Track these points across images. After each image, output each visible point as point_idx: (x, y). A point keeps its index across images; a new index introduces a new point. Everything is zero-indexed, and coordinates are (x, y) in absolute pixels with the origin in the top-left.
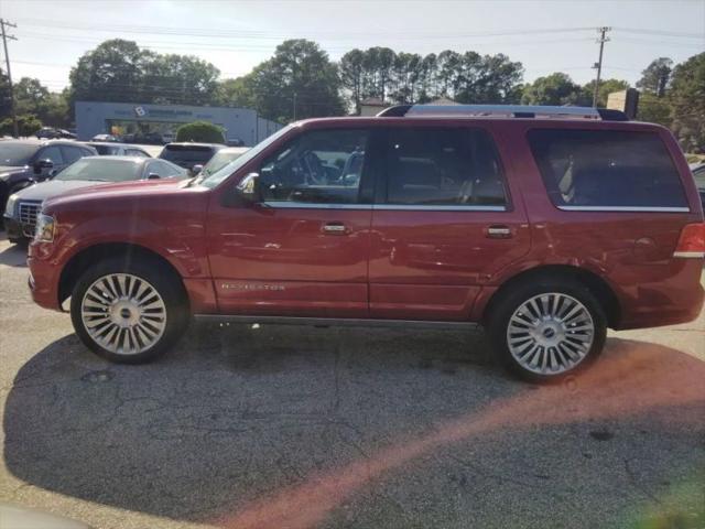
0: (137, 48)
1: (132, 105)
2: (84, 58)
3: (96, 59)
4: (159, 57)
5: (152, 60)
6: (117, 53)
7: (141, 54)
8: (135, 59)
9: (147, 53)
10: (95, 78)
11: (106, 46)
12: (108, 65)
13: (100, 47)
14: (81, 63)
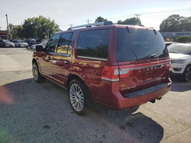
0: (179, 16)
1: (172, 32)
2: (164, 21)
3: (167, 21)
4: (186, 18)
5: (183, 19)
6: (173, 18)
7: (180, 18)
8: (178, 19)
9: (182, 17)
10: (166, 26)
11: (170, 17)
12: (170, 22)
13: (169, 17)
14: (163, 22)
